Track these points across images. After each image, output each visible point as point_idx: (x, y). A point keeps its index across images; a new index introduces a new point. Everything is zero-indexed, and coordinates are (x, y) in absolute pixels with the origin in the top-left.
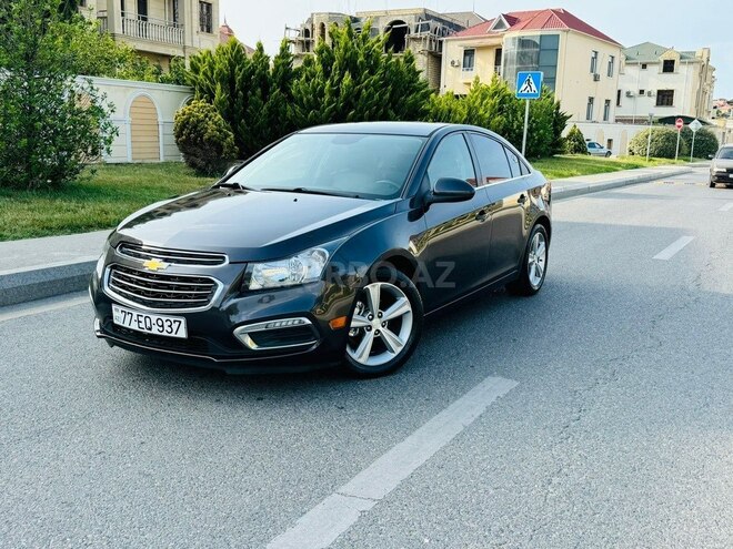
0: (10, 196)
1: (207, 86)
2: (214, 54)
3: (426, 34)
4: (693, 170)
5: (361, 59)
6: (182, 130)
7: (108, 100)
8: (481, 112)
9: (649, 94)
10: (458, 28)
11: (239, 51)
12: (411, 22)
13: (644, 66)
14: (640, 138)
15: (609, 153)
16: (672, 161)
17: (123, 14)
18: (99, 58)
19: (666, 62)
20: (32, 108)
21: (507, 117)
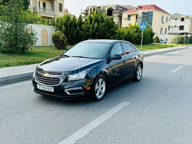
0: (11, 55)
1: (61, 26)
2: (62, 18)
3: (118, 11)
4: (188, 47)
5: (100, 19)
6: (54, 38)
7: (36, 31)
8: (131, 32)
9: (177, 27)
10: (126, 10)
11: (69, 17)
12: (114, 8)
13: (176, 19)
14: (175, 39)
15: (166, 42)
16: (183, 45)
17: (39, 7)
18: (33, 19)
19: (182, 18)
20: (17, 33)
21: (138, 33)
